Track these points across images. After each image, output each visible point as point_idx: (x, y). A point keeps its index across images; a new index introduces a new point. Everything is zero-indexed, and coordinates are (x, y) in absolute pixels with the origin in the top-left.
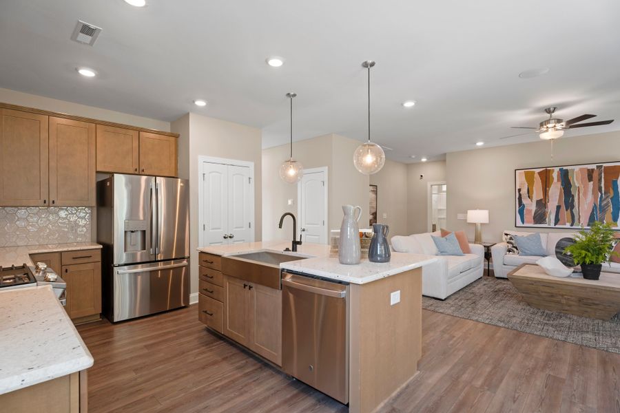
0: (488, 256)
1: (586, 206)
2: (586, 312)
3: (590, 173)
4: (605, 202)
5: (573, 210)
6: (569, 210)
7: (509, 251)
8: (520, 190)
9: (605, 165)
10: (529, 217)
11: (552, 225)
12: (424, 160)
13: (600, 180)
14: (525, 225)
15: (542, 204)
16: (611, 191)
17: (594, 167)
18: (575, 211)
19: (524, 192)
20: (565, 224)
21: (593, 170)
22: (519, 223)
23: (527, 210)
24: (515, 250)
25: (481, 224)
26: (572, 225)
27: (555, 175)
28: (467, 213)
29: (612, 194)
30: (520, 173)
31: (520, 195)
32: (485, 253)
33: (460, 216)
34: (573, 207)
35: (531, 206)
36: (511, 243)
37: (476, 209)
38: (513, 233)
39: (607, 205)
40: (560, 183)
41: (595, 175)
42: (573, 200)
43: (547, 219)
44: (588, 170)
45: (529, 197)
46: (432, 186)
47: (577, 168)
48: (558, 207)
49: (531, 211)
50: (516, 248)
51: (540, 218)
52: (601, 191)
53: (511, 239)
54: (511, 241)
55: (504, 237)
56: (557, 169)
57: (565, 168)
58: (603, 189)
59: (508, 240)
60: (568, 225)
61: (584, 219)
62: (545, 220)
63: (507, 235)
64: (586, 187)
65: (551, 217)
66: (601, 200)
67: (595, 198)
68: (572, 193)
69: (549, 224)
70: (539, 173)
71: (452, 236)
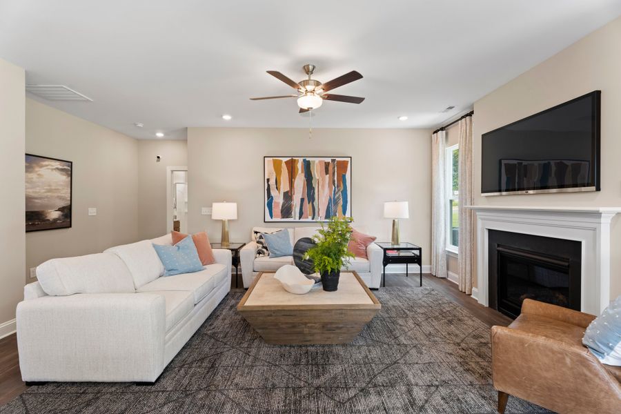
0: (236, 261)
1: (324, 199)
2: (330, 338)
3: (327, 165)
4: (337, 196)
5: (314, 203)
6: (311, 204)
7: (259, 253)
8: (268, 180)
9: (337, 159)
10: (277, 210)
11: (297, 220)
12: (160, 135)
13: (334, 173)
14: (274, 220)
15: (288, 196)
16: (342, 185)
17: (329, 160)
18: (316, 203)
19: (272, 182)
20: (308, 218)
21: (329, 163)
22: (268, 218)
23: (275, 202)
24: (265, 250)
25: (229, 221)
26: (313, 219)
27: (300, 166)
28: (211, 206)
29: (342, 188)
30: (268, 161)
31: (269, 186)
32: (233, 258)
33: (205, 211)
34: (314, 200)
35: (279, 199)
36: (261, 243)
37: (223, 202)
38: (262, 230)
39: (338, 198)
40: (303, 174)
41: (330, 168)
42: (314, 193)
43: (293, 213)
44: (325, 163)
45: (277, 188)
46: (172, 171)
47: (317, 160)
48: (302, 200)
49: (278, 203)
50: (266, 248)
51: (286, 212)
52: (334, 184)
53: (261, 237)
54: (261, 240)
55: (254, 235)
56: (301, 160)
57: (308, 159)
58: (336, 183)
59: (258, 240)
60: (310, 219)
61: (323, 213)
62: (291, 213)
63: (256, 233)
64: (323, 180)
65: (296, 210)
66: (335, 194)
67: (330, 190)
68: (314, 186)
69: (295, 219)
70: (286, 163)
71: (188, 243)
